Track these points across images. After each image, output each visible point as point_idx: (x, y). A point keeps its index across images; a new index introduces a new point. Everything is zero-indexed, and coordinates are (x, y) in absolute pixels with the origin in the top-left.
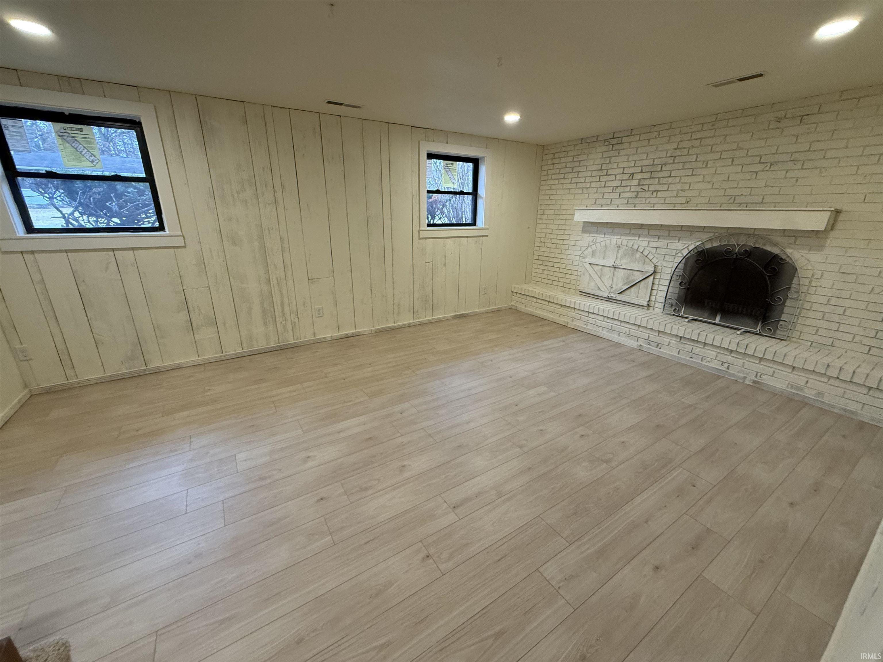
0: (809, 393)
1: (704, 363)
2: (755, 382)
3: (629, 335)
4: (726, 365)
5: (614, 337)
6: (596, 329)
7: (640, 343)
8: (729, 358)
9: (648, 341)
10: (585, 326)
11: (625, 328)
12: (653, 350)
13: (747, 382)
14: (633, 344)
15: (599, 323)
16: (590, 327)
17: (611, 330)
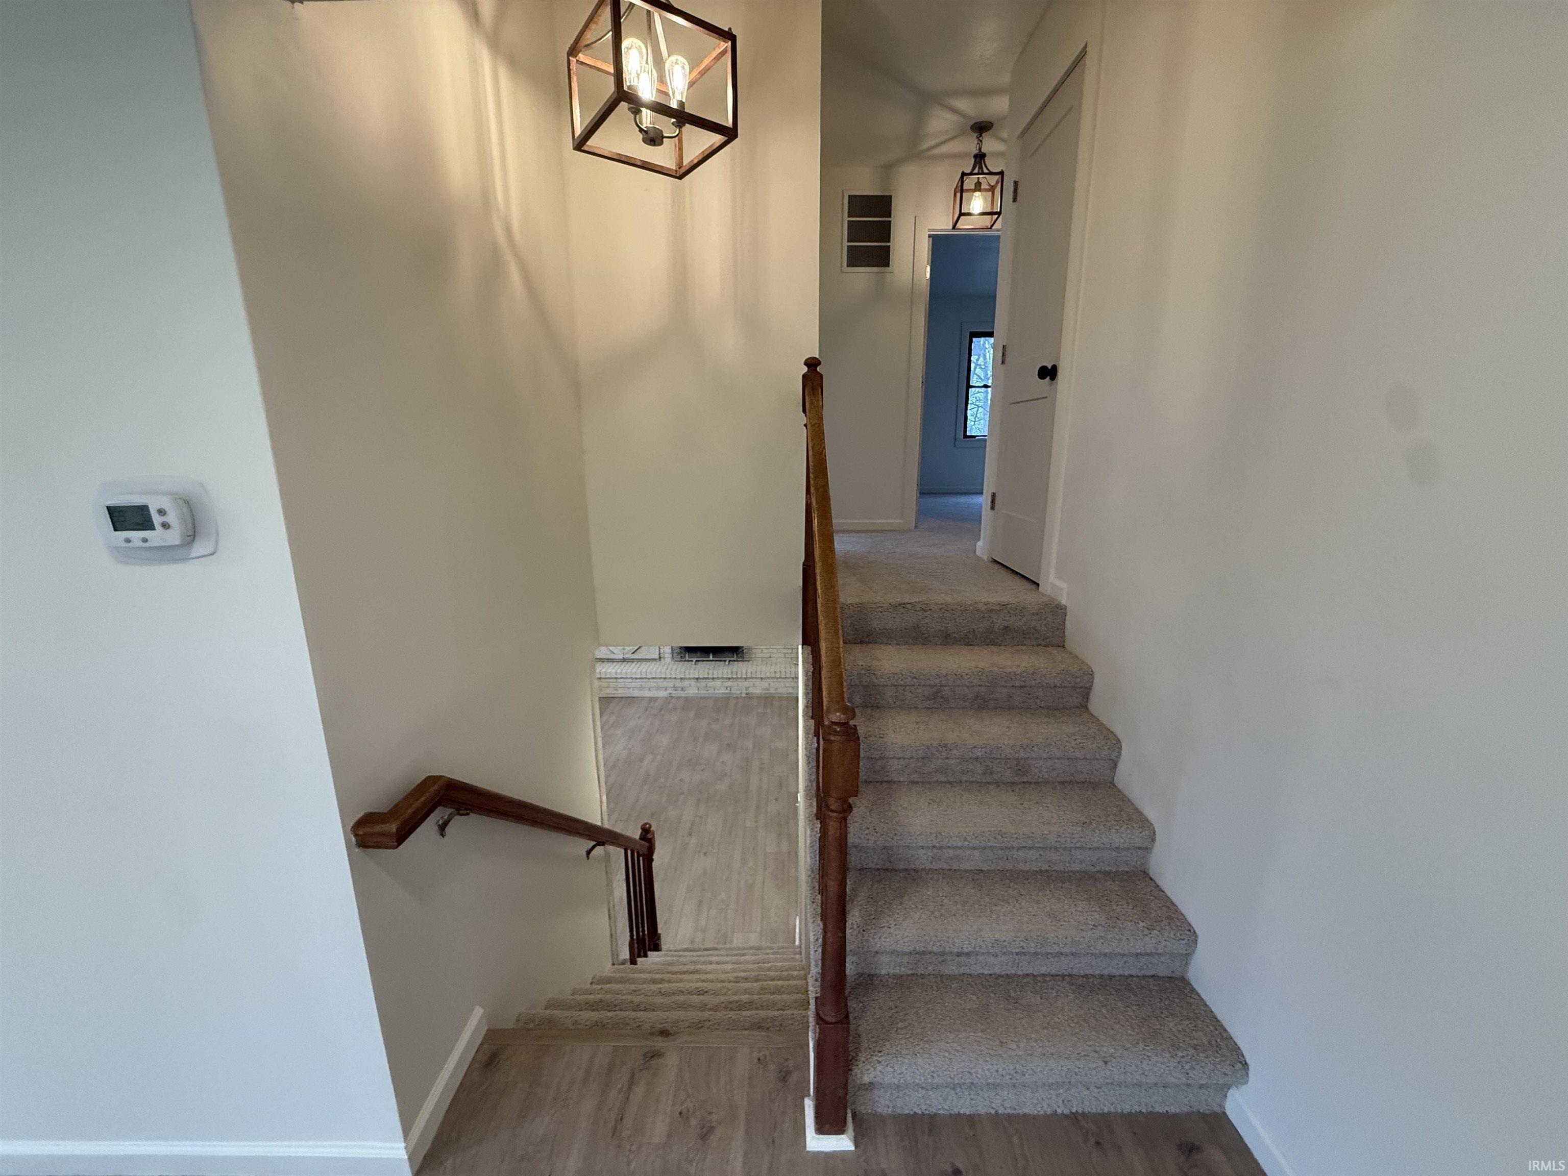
0: (772, 691)
1: (716, 691)
2: (747, 694)
3: (658, 688)
4: (729, 688)
5: (647, 694)
6: (626, 691)
7: (669, 691)
8: (729, 683)
9: (675, 688)
10: (615, 692)
11: (652, 684)
12: (680, 693)
13: (743, 695)
14: (663, 694)
15: (629, 685)
16: (620, 691)
17: (642, 688)
